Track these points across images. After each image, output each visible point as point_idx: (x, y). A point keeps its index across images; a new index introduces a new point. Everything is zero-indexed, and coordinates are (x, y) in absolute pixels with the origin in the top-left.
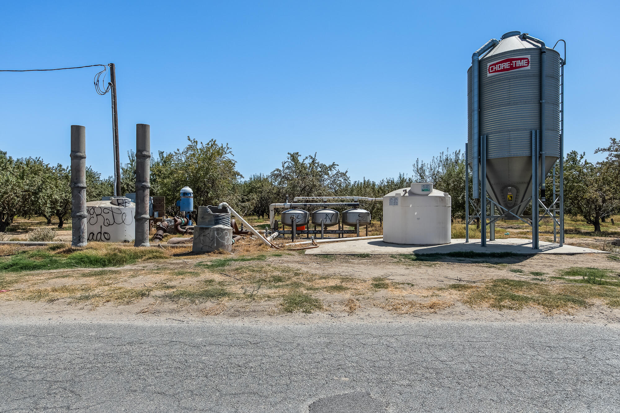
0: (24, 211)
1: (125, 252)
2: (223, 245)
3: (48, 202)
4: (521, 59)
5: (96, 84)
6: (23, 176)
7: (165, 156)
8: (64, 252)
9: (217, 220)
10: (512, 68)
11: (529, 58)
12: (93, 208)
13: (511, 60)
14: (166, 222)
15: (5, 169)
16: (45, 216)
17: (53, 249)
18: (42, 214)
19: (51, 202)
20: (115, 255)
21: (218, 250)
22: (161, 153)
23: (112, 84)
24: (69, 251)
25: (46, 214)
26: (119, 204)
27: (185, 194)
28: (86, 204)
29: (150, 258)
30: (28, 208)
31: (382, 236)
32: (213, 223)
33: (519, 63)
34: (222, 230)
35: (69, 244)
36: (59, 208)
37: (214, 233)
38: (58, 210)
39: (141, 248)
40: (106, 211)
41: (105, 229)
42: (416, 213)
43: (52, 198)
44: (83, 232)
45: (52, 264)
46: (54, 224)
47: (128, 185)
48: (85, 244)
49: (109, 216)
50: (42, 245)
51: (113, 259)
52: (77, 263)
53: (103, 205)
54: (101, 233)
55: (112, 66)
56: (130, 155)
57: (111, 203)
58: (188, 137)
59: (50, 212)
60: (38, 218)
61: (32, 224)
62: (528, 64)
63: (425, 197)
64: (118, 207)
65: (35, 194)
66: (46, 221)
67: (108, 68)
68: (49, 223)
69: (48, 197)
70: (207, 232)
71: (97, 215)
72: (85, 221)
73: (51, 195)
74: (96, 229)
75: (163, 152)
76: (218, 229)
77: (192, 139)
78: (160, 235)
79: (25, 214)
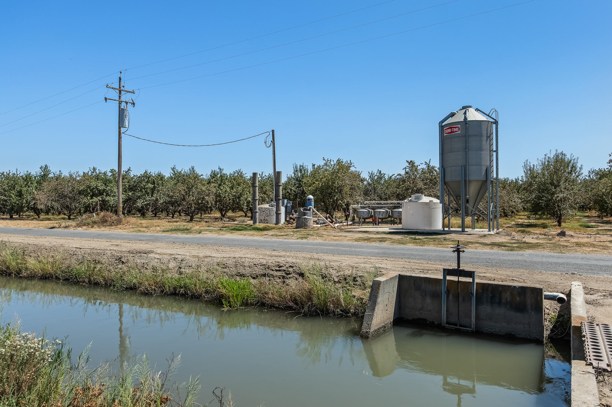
0: (233, 208)
1: (270, 227)
2: (307, 225)
3: (245, 202)
4: (455, 127)
5: (265, 143)
6: (233, 187)
7: (316, 166)
8: (249, 226)
9: (305, 214)
10: (452, 132)
11: (460, 127)
12: (262, 208)
13: (451, 128)
14: (295, 216)
15: (224, 183)
16: (243, 211)
17: (246, 225)
18: (242, 210)
19: (247, 202)
20: (266, 227)
21: (304, 227)
22: (314, 165)
23: (273, 142)
24: (251, 226)
25: (244, 210)
26: (272, 206)
27: (309, 199)
28: (258, 207)
29: (277, 229)
30: (235, 206)
31: (401, 226)
32: (303, 215)
33: (455, 130)
34: (307, 219)
35: (252, 224)
36: (251, 206)
37: (303, 220)
38: (250, 208)
39: (277, 226)
40: (267, 209)
41: (266, 218)
42: (411, 212)
43: (247, 200)
44: (257, 219)
45: (245, 229)
46: (248, 217)
47: (291, 190)
48: (258, 224)
49: (268, 212)
50: (242, 224)
51: (265, 229)
52: (253, 229)
53: (265, 207)
54: (264, 220)
55: (273, 131)
56: (295, 167)
57: (269, 206)
58: (323, 158)
59: (246, 209)
60: (239, 212)
61: (236, 217)
62: (459, 130)
63: (416, 203)
64: (271, 207)
65: (239, 198)
66: (244, 215)
67: (271, 133)
68: (246, 216)
69: (245, 199)
70: (300, 219)
71: (263, 211)
72: (257, 214)
73: (247, 198)
74: (263, 218)
75: (315, 165)
76: (305, 218)
77: (326, 159)
78: (291, 222)
79: (233, 210)
